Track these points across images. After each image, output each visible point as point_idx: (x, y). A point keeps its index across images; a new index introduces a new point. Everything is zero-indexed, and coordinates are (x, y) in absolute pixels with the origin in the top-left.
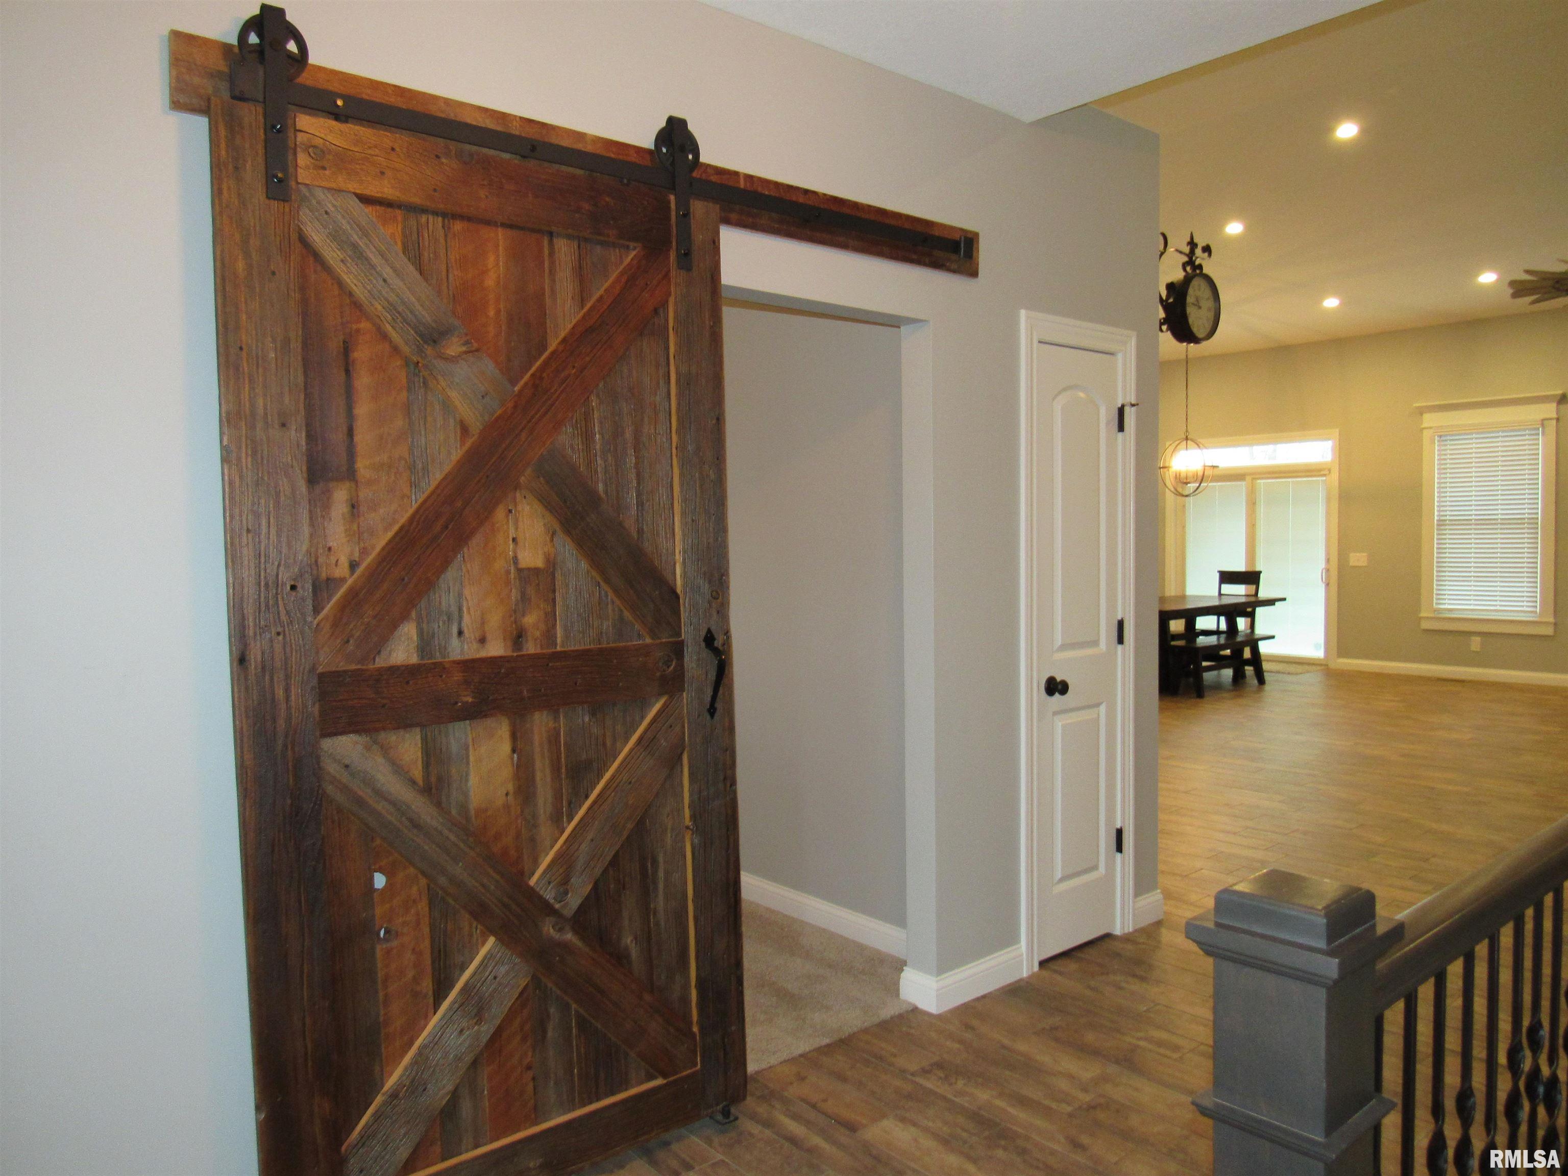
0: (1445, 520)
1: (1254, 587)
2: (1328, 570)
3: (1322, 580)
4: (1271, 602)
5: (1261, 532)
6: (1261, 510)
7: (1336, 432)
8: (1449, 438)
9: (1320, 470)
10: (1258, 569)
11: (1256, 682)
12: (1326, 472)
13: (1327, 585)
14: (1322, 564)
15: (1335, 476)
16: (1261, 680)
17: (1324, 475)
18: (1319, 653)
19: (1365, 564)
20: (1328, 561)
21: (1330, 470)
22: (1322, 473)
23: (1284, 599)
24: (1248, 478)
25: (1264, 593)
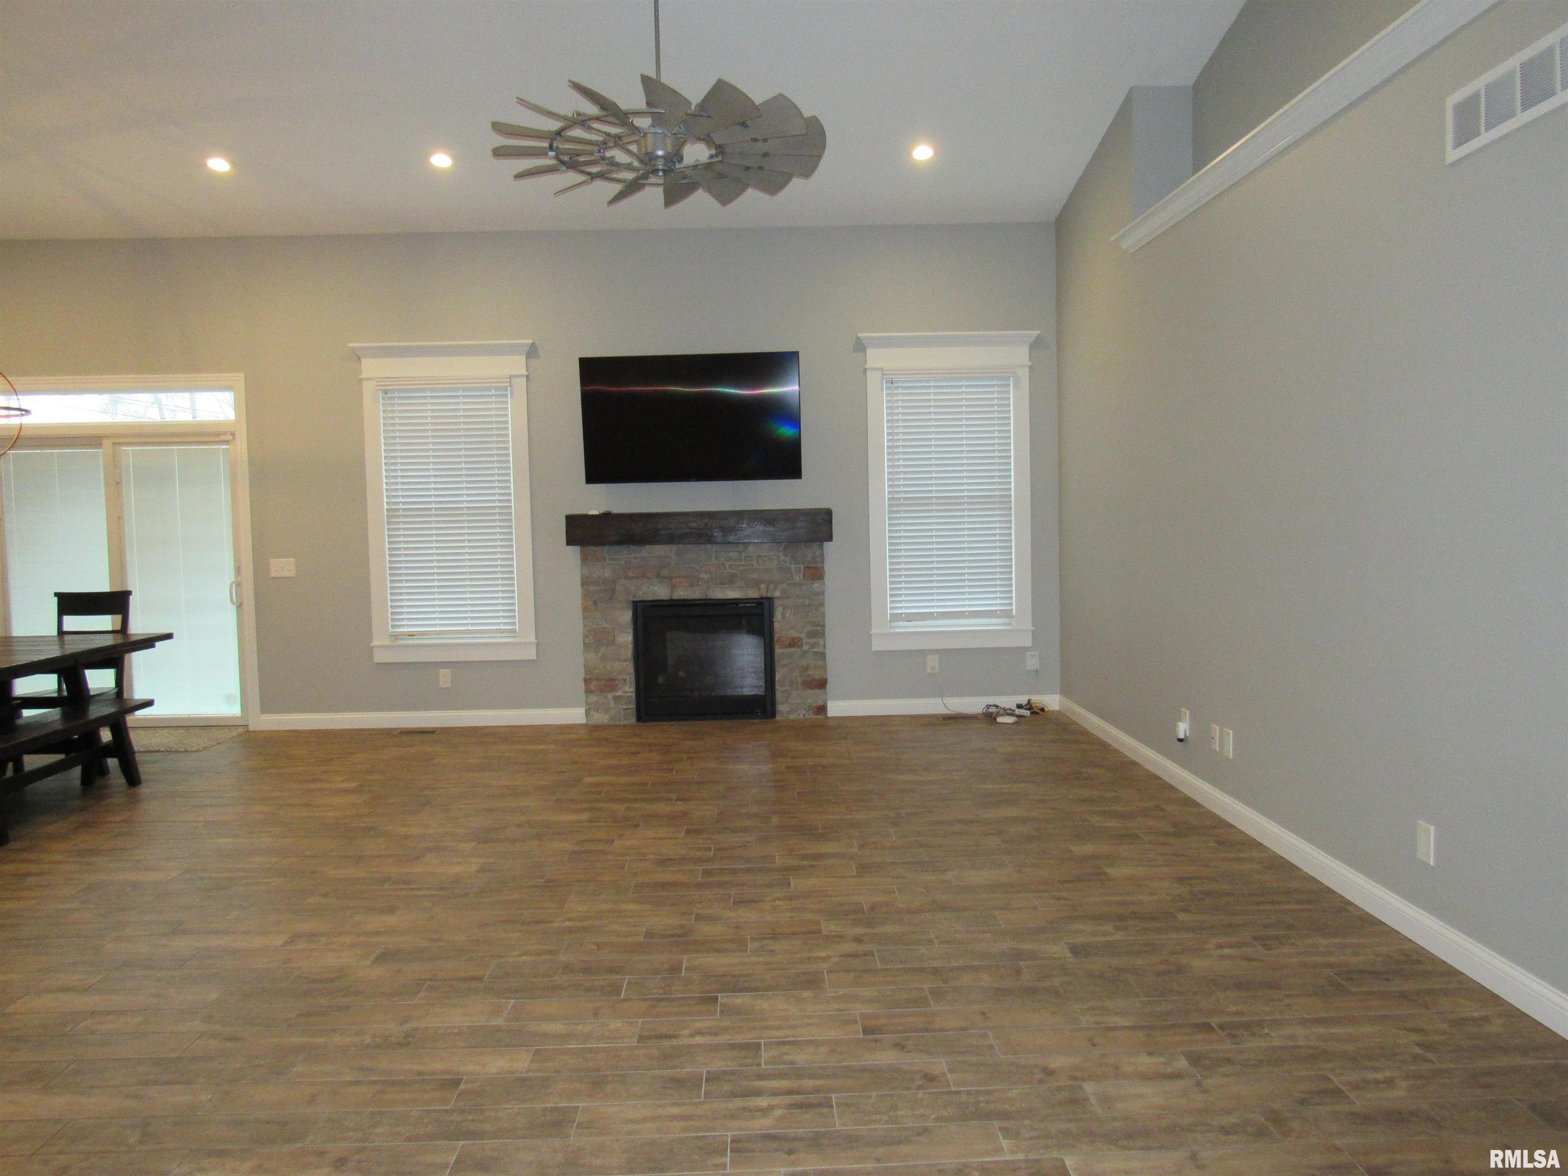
0: (398, 510)
1: (119, 618)
2: (238, 584)
3: (232, 601)
4: (148, 643)
5: (133, 527)
6: (132, 496)
7: (239, 379)
8: (396, 394)
9: (218, 434)
10: (129, 589)
11: (123, 781)
12: (230, 438)
13: (240, 606)
14: (229, 577)
15: (241, 446)
16: (132, 777)
17: (226, 442)
18: (233, 710)
19: (293, 574)
20: (238, 570)
21: (233, 434)
22: (223, 438)
23: (169, 636)
24: (106, 443)
25: (138, 627)
